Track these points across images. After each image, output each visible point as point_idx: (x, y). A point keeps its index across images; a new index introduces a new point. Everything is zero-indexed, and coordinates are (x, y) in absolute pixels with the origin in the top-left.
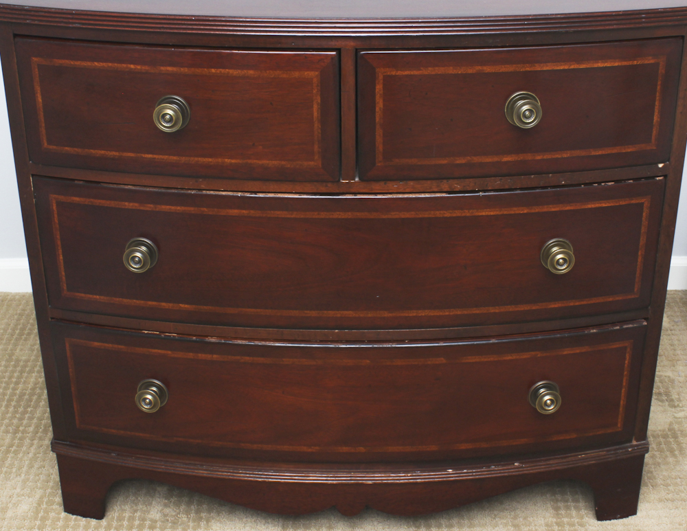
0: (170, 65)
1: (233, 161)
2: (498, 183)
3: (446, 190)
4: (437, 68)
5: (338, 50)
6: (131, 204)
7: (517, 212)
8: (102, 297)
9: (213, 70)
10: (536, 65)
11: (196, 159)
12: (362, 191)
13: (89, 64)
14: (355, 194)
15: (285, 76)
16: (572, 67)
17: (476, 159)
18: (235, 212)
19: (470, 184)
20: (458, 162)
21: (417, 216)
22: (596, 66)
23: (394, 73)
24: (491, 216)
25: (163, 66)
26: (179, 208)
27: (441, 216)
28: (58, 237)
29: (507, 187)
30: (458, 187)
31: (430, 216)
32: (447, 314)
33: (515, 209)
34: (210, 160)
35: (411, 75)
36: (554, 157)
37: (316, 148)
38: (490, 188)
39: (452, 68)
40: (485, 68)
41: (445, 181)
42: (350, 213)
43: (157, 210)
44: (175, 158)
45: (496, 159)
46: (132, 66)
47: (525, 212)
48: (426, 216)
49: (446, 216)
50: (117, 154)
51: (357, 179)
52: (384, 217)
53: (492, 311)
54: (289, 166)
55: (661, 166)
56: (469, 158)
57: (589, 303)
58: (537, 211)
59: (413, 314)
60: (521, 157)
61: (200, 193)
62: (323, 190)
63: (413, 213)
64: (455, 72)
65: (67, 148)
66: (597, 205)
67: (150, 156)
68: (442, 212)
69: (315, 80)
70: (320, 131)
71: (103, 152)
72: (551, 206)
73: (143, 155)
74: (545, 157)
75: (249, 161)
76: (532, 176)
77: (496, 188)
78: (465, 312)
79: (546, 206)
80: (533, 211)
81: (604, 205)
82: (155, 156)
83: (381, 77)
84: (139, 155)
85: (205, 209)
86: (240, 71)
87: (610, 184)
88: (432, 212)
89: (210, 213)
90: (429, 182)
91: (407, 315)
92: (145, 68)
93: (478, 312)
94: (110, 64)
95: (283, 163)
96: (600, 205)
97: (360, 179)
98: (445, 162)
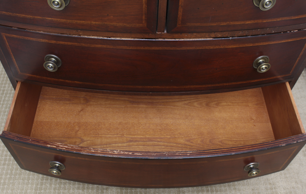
1: (97, 23)
2: (241, 33)
3: (213, 37)
6: (44, 40)
7: (247, 46)
8: (37, 76)
11: (76, 21)
12: (168, 37)
14: (164, 38)
17: (232, 23)
18: (99, 46)
19: (226, 34)
20: (222, 24)
21: (196, 49)
24: (233, 48)
26: (69, 43)
27: (208, 48)
28: (10, 51)
29: (245, 35)
30: (220, 36)
31: (203, 48)
32: (204, 86)
33: (246, 44)
34: (84, 22)
36: (272, 21)
37: (144, 17)
38: (236, 36)
41: (213, 33)
42: (161, 48)
43: (58, 43)
44: (64, 20)
45: (242, 23)
47: (251, 45)
48: (201, 49)
49: (211, 48)
50: (32, 16)
51: (165, 32)
52: (179, 49)
53: (225, 85)
54: (128, 26)
56: (228, 22)
58: (257, 45)
59: (189, 87)
60: (256, 21)
61: (79, 36)
62: (147, 37)
63: (194, 47)
65: (4, 12)
66: (286, 41)
67: (50, 19)
68: (209, 47)
70: (146, 9)
71: (24, 15)
72: (264, 43)
73: (46, 18)
74: (268, 21)
75: (106, 23)
76: (259, 30)
77: (239, 35)
78: (213, 86)
79: (262, 43)
80: (255, 45)
81: (290, 41)
82: (53, 19)
84: (44, 18)
85: (83, 44)
87: (296, 31)
88: (204, 47)
89: (86, 46)
90: (204, 33)
91: (185, 87)
93: (218, 85)
95: (125, 24)
96: (288, 41)
97: (167, 32)
98: (215, 24)
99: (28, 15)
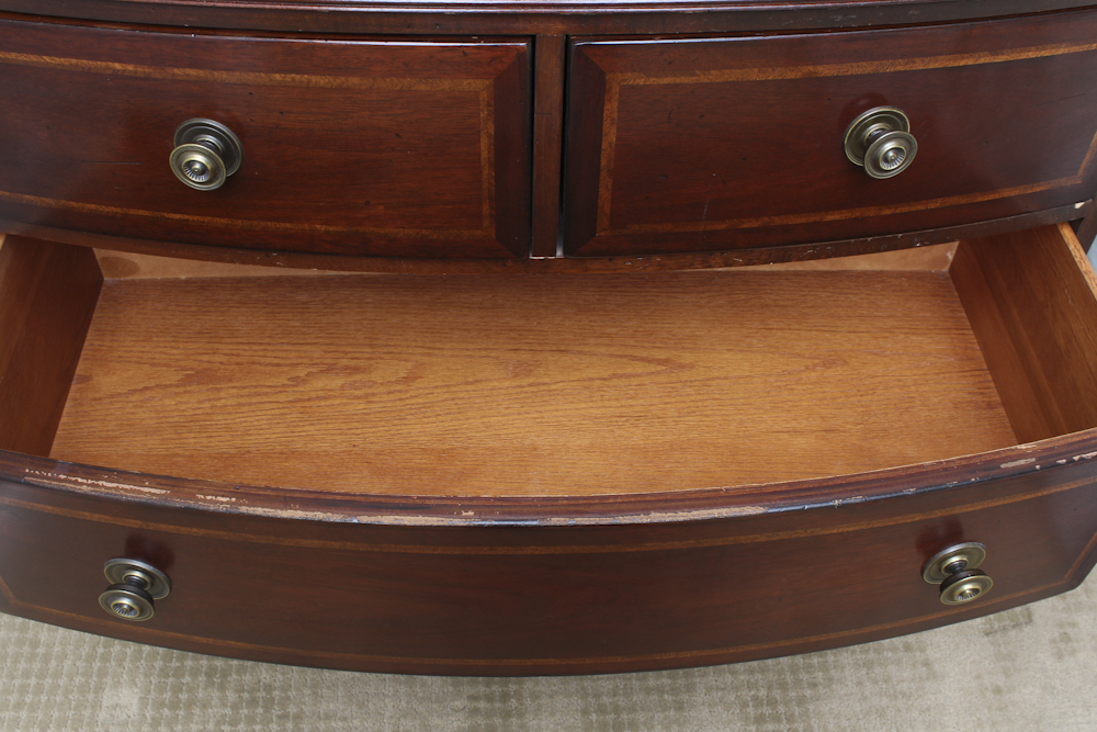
0: (191, 66)
1: (332, 229)
2: (809, 252)
3: (716, 266)
4: (727, 71)
5: (532, 39)
9: (278, 77)
10: (917, 60)
11: (263, 224)
12: (567, 272)
13: (33, 58)
15: (422, 87)
16: (982, 61)
17: (778, 221)
19: (761, 256)
20: (745, 226)
22: (1023, 56)
23: (641, 82)
25: (178, 67)
30: (740, 262)
34: (289, 225)
35: (676, 85)
36: (913, 209)
37: (486, 209)
39: (756, 70)
40: (820, 69)
41: (718, 254)
44: (224, 221)
45: (813, 218)
46: (117, 66)
50: (119, 210)
51: (559, 253)
54: (435, 237)
55: (1078, 206)
56: (766, 218)
60: (857, 213)
62: (498, 270)
64: (762, 77)
65: (27, 196)
67: (178, 216)
69: (484, 95)
70: (493, 181)
71: (93, 206)
73: (166, 215)
74: (898, 211)
75: (361, 229)
76: (870, 239)
82: (186, 217)
83: (616, 89)
84: (157, 214)
86: (331, 78)
90: (689, 256)
92: (141, 70)
94: (74, 61)
95: (424, 231)
97: (565, 252)
98: (723, 226)
99: (106, 206)
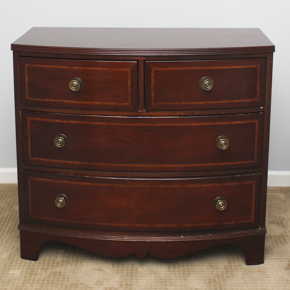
0: (76, 67)
1: (98, 103)
2: (198, 112)
3: (178, 115)
4: (174, 68)
5: (137, 61)
6: (59, 120)
7: (206, 124)
8: (45, 159)
9: (92, 68)
10: (211, 67)
11: (84, 102)
12: (146, 115)
13: (46, 66)
14: (144, 116)
15: (118, 70)
16: (224, 68)
17: (189, 103)
18: (98, 123)
19: (187, 113)
20: (182, 104)
21: (167, 125)
22: (233, 68)
23: (158, 69)
24: (195, 126)
25: (74, 67)
26: (77, 122)
27: (176, 125)
28: (29, 134)
29: (201, 114)
30: (183, 114)
31: (172, 125)
32: (180, 166)
33: (205, 123)
34: (89, 102)
35: (164, 70)
36: (219, 103)
37: (129, 98)
38: (195, 115)
39: (179, 68)
40: (191, 68)
41: (178, 111)
42: (142, 124)
43: (68, 122)
44: (76, 102)
45: (197, 103)
46: (62, 67)
47: (209, 124)
48: (171, 125)
49: (178, 125)
50: (54, 100)
51: (144, 110)
52: (155, 125)
53: (198, 165)
54: (119, 105)
55: (261, 108)
56: (186, 102)
57: (236, 163)
58: (213, 124)
59: (166, 166)
60: (206, 102)
61: (85, 116)
62: (131, 114)
63: (166, 124)
64: (180, 69)
65: (35, 99)
66: (237, 123)
67: (67, 101)
68: (177, 124)
69: (129, 72)
70: (130, 91)
71: (49, 100)
72: (219, 122)
73: (64, 101)
74: (216, 103)
75: (104, 103)
76: (211, 110)
77: (197, 114)
78: (187, 166)
79: (217, 122)
80: (212, 124)
81: (240, 123)
82: (69, 101)
83: (153, 71)
84: (63, 101)
85: (87, 122)
86: (101, 68)
87: (242, 114)
88: (173, 124)
89: (89, 124)
90: (172, 112)
91: (164, 166)
92: (67, 67)
93: (192, 166)
94: (54, 66)
95: (117, 103)
96: (238, 123)
97: (145, 110)
98: (177, 104)
99: (52, 99)
